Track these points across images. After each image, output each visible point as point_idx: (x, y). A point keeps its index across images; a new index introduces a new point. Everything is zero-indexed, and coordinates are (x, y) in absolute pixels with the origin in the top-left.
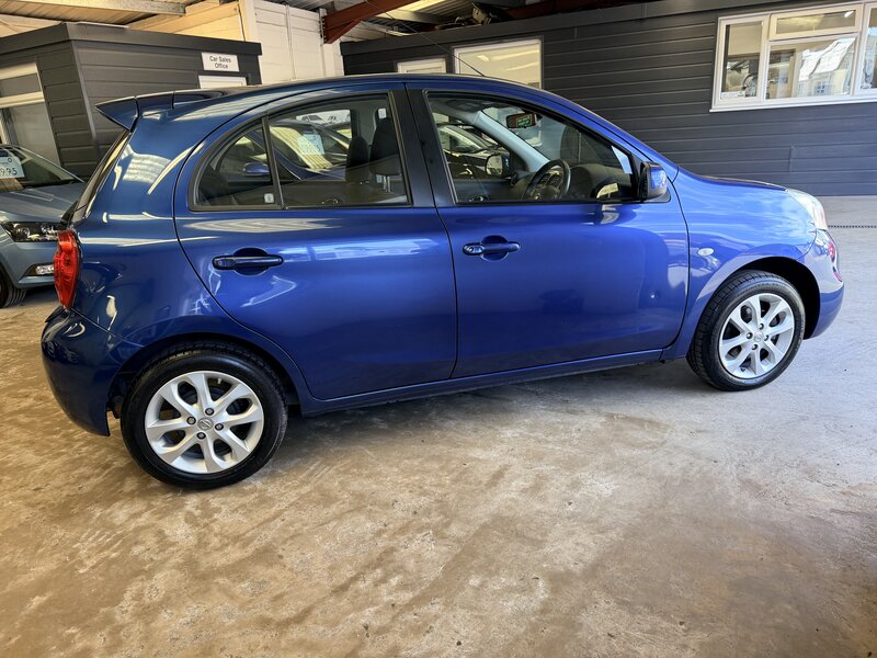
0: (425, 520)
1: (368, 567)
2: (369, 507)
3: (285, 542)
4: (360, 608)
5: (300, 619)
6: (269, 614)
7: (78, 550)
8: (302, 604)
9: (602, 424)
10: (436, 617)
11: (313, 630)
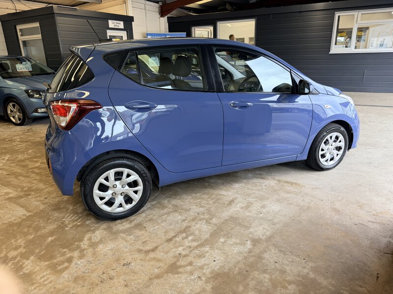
0: (202, 217)
1: (180, 232)
2: (180, 211)
3: (146, 222)
4: (177, 247)
5: (153, 250)
6: (141, 248)
7: (64, 221)
8: (154, 245)
9: (275, 184)
10: (207, 252)
11: (159, 254)
